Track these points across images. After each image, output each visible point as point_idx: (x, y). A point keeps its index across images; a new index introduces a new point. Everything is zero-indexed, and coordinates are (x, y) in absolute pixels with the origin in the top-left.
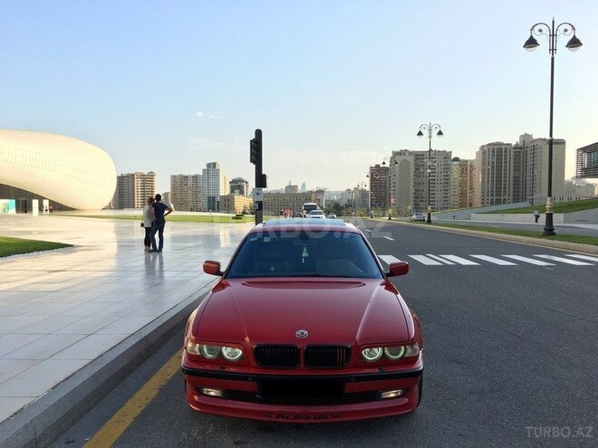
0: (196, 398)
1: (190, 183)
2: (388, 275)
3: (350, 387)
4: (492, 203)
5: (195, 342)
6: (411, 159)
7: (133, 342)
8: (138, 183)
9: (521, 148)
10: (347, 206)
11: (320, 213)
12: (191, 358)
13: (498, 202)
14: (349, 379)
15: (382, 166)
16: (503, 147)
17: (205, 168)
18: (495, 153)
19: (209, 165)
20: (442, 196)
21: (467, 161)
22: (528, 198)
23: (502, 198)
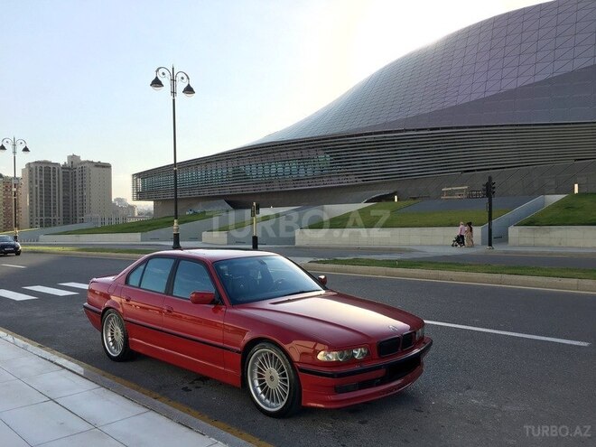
4: (41, 223)
9: (69, 168)
13: (48, 223)
16: (52, 167)
18: (42, 172)
22: (79, 218)
23: (52, 218)
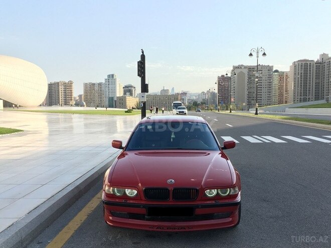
0: (111, 218)
1: (96, 88)
2: (223, 148)
3: (198, 211)
4: (300, 101)
5: (110, 186)
6: (246, 71)
7: (70, 188)
8: (61, 88)
9: (320, 63)
10: (202, 103)
11: (184, 108)
12: (108, 195)
13: (305, 100)
14: (197, 207)
15: (225, 76)
16: (308, 63)
17: (107, 78)
18: (303, 67)
19: (109, 76)
20: (267, 96)
21: (283, 73)
22: (325, 97)
23: (307, 97)
